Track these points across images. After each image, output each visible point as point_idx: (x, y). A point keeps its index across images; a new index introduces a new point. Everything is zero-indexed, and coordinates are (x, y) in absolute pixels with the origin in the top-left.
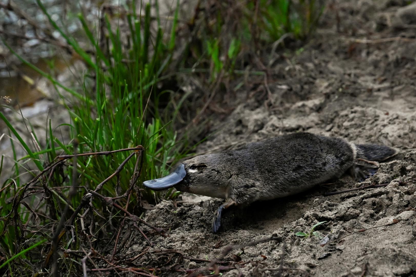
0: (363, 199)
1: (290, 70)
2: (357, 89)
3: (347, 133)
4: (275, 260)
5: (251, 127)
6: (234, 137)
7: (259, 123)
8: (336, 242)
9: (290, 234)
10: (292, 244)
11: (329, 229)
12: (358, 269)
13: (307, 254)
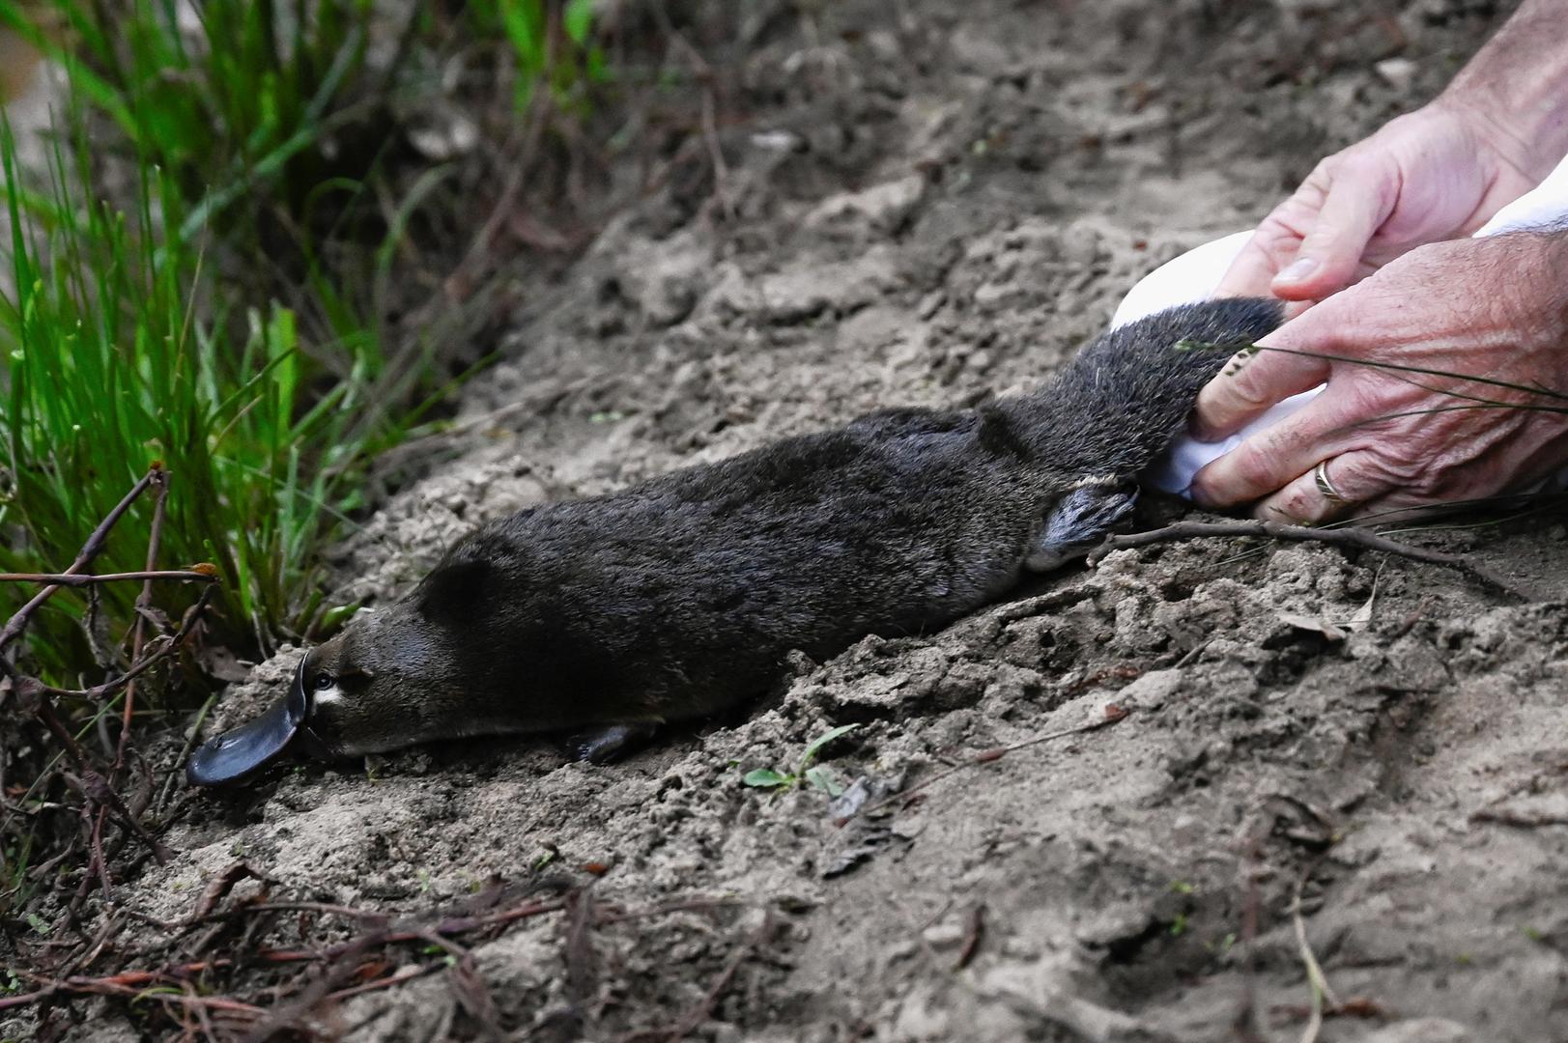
0: (1004, 621)
1: (803, 70)
2: (1039, 140)
3: (986, 332)
4: (663, 889)
5: (655, 305)
6: (593, 348)
7: (680, 291)
8: (893, 804)
9: (729, 779)
10: (727, 820)
11: (871, 754)
12: (951, 930)
13: (783, 861)
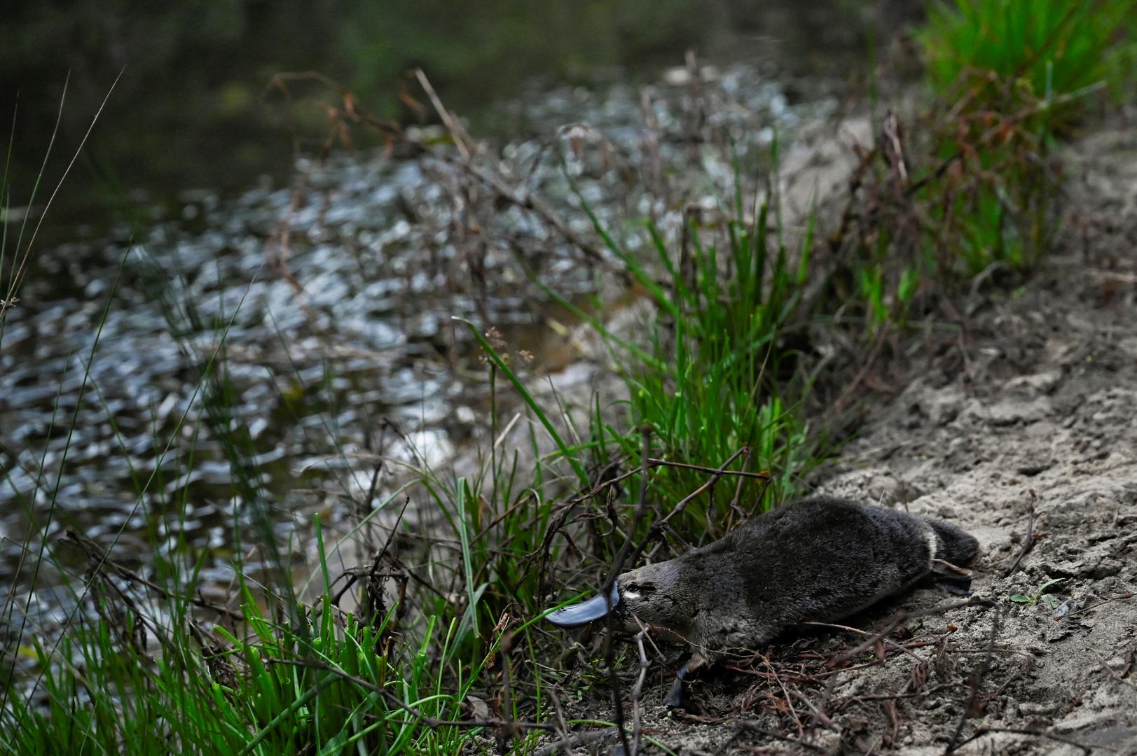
0: (1127, 542)
1: (1002, 324)
2: (1116, 358)
3: (1099, 432)
4: (977, 640)
5: (935, 416)
6: (905, 434)
7: (949, 410)
8: (1080, 613)
9: (1002, 598)
10: (1005, 614)
11: (1068, 592)
12: (1118, 661)
13: (1031, 632)
